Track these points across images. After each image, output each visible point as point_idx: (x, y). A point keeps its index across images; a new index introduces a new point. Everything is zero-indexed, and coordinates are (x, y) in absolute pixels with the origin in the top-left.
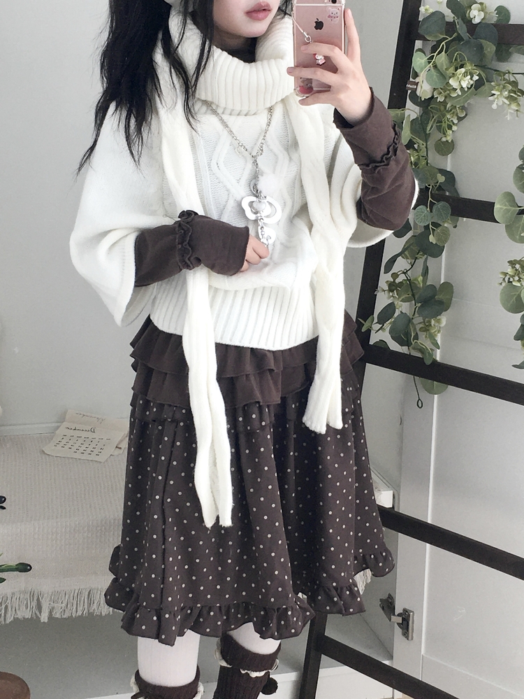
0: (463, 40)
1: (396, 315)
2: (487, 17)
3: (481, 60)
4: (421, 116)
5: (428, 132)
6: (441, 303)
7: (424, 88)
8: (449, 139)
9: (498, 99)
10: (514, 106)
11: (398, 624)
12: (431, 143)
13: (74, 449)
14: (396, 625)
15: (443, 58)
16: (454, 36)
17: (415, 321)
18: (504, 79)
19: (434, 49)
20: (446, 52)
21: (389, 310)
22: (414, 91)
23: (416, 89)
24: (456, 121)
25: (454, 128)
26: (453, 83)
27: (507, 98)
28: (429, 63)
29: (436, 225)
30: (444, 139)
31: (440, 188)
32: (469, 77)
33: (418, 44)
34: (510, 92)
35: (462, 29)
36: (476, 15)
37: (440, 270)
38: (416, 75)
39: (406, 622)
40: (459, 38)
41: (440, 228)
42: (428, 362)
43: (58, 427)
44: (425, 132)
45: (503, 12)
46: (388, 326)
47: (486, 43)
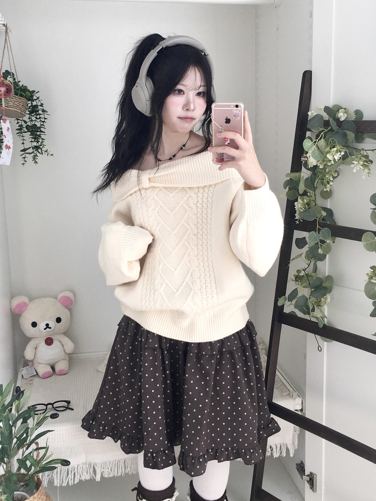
0: (334, 131)
1: (298, 296)
2: (349, 116)
3: (346, 142)
4: (311, 177)
5: (315, 186)
6: (326, 288)
7: (312, 162)
8: (328, 190)
9: (356, 166)
10: (366, 171)
11: (307, 481)
12: (318, 192)
15: (323, 142)
16: (330, 128)
17: (311, 299)
18: (360, 154)
19: (317, 136)
20: (324, 139)
21: (294, 293)
22: (306, 162)
23: (307, 160)
24: (332, 179)
25: (331, 183)
26: (329, 156)
27: (362, 165)
28: (314, 145)
29: (322, 242)
30: (325, 190)
31: (323, 219)
32: (339, 153)
33: (308, 134)
34: (364, 162)
35: (333, 124)
36: (342, 116)
37: (325, 268)
38: (306, 152)
39: (312, 481)
40: (332, 130)
41: (325, 244)
42: (321, 326)
45: (358, 113)
46: (294, 302)
47: (348, 132)
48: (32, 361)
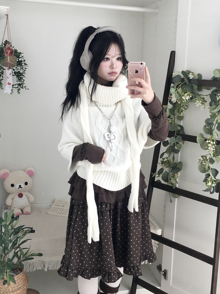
0: (186, 84)
1: (164, 172)
2: (195, 77)
3: (192, 91)
4: (173, 108)
5: (175, 113)
6: (178, 168)
7: (174, 99)
8: (182, 115)
9: (198, 103)
10: (203, 106)
12: (176, 116)
13: (57, 212)
14: (162, 275)
15: (180, 90)
16: (184, 83)
17: (170, 174)
18: (200, 97)
19: (177, 87)
20: (181, 88)
21: (161, 170)
22: (171, 100)
23: (171, 99)
24: (184, 110)
25: (183, 112)
26: (183, 98)
27: (201, 103)
28: (176, 91)
29: (177, 143)
30: (180, 115)
31: (179, 131)
32: (189, 96)
33: (172, 85)
34: (202, 101)
35: (186, 81)
36: (191, 76)
37: (178, 157)
38: (171, 95)
39: (165, 274)
40: (185, 84)
41: (179, 144)
42: (174, 188)
43: (52, 205)
44: (174, 112)
45: (200, 75)
46: (161, 175)
47: (194, 85)
48: (10, 206)
